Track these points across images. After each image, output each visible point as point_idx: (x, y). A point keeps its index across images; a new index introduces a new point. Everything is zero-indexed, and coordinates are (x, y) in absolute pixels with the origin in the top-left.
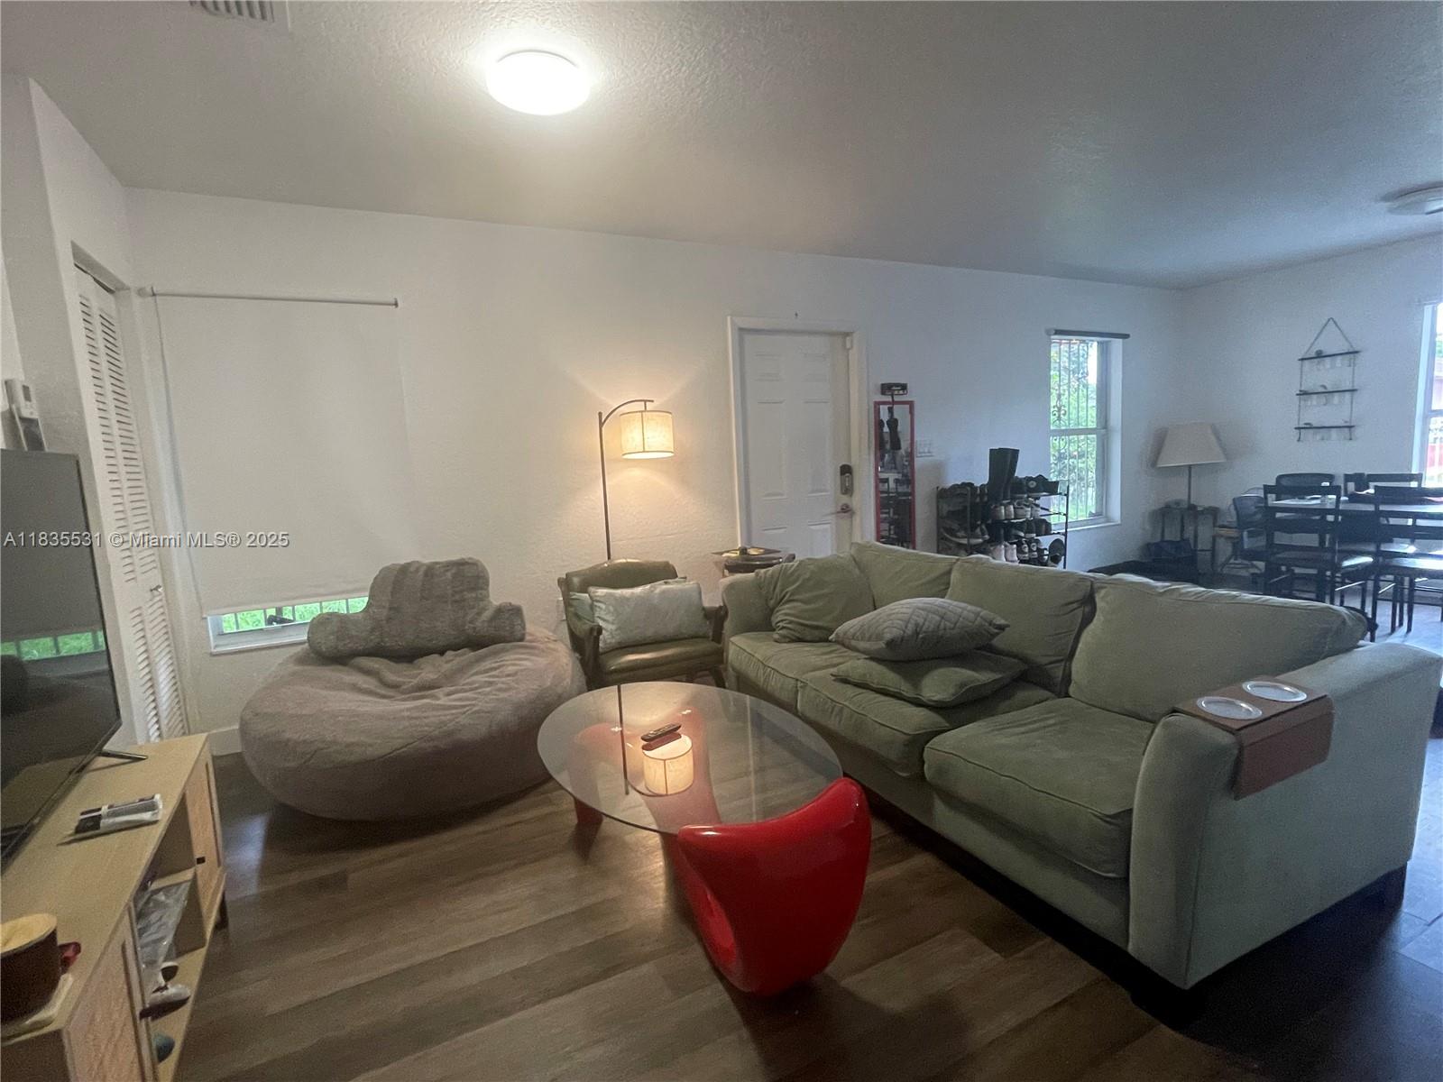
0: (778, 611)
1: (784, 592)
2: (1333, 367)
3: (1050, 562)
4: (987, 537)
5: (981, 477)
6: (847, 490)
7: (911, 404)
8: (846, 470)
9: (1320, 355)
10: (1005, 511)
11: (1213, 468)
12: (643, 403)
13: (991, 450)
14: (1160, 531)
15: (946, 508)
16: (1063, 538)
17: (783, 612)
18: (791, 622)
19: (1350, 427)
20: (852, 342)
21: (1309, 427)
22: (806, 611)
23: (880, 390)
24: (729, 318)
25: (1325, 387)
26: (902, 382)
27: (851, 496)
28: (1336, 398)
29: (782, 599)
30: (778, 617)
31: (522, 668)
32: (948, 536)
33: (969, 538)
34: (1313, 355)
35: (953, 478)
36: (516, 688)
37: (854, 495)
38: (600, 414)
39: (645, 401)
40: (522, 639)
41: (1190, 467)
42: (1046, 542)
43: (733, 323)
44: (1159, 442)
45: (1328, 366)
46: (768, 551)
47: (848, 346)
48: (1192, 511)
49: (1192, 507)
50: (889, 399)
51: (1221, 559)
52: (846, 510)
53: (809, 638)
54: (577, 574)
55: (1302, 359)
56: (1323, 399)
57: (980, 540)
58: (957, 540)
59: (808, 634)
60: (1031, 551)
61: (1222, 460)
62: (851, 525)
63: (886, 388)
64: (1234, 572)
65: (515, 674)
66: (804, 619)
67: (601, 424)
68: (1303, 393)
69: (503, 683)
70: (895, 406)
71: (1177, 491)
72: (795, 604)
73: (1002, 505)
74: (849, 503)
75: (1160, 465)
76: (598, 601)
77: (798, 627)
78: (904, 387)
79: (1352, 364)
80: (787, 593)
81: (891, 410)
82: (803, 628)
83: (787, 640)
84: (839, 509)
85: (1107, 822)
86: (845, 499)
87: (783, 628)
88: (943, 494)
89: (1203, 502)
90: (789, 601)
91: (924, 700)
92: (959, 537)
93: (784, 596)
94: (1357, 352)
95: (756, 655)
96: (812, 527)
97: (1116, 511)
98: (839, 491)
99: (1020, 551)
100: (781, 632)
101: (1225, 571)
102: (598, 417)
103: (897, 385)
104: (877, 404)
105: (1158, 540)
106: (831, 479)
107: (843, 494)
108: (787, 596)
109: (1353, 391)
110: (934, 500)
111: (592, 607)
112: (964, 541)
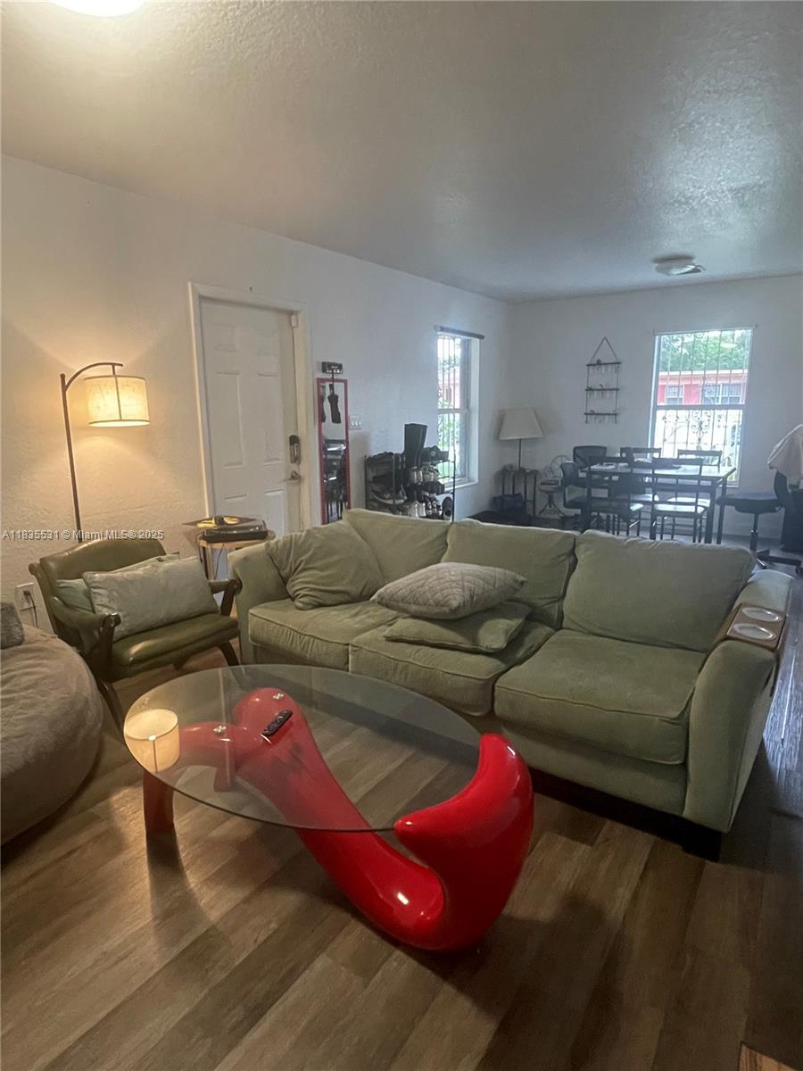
0: (292, 581)
1: (298, 562)
2: (606, 370)
3: (444, 515)
4: (406, 498)
5: (398, 448)
6: (296, 459)
7: (345, 382)
8: (294, 440)
9: (599, 363)
10: (417, 476)
11: (534, 441)
12: (111, 366)
13: (406, 425)
14: (501, 489)
15: (371, 475)
16: (451, 496)
17: (299, 580)
18: (312, 590)
19: (616, 415)
20: (297, 320)
21: (593, 413)
22: (321, 578)
23: (321, 367)
24: (190, 284)
25: (601, 385)
26: (339, 362)
27: (299, 463)
28: (608, 393)
29: (297, 569)
30: (295, 585)
31: (42, 676)
32: (377, 498)
33: (393, 498)
34: (595, 362)
35: (375, 450)
36: (44, 701)
37: (302, 463)
38: (63, 377)
39: (113, 365)
40: (20, 643)
41: (520, 440)
42: (440, 499)
43: (193, 288)
44: (500, 422)
45: (603, 371)
46: (242, 520)
47: (294, 324)
48: (522, 472)
49: (522, 470)
50: (330, 376)
51: (539, 508)
52: (295, 477)
53: (329, 603)
54: (52, 558)
55: (589, 365)
56: (600, 393)
57: (402, 501)
58: (384, 501)
59: (329, 599)
60: (433, 507)
61: (539, 435)
62: (300, 490)
63: (326, 367)
64: (547, 516)
65: (34, 685)
66: (323, 585)
67: (65, 388)
68: (589, 389)
69: (25, 698)
70: (335, 384)
71: (511, 459)
72: (311, 572)
73: (413, 470)
74: (296, 470)
75: (502, 438)
76: (95, 588)
77: (318, 594)
78: (340, 367)
79: (617, 371)
80: (302, 561)
81: (332, 387)
82: (322, 593)
83: (310, 607)
84: (290, 477)
85: (673, 723)
86: (294, 467)
87: (304, 596)
88: (370, 462)
89: (528, 466)
90: (304, 570)
91: (483, 649)
92: (385, 499)
93: (300, 564)
94: (619, 363)
95: (287, 625)
96: (268, 494)
97: (474, 473)
98: (289, 460)
99: (427, 508)
100: (302, 600)
101: (542, 515)
102: (60, 379)
103: (335, 364)
104: (320, 381)
105: (500, 494)
106: (282, 450)
107: (292, 462)
108: (302, 565)
109: (617, 390)
110: (363, 466)
111: (88, 594)
112: (390, 502)
